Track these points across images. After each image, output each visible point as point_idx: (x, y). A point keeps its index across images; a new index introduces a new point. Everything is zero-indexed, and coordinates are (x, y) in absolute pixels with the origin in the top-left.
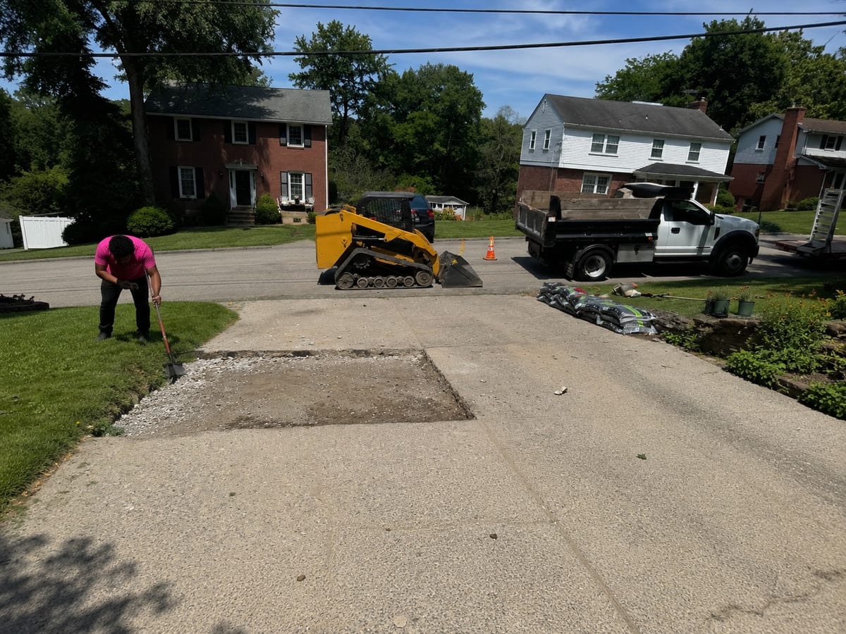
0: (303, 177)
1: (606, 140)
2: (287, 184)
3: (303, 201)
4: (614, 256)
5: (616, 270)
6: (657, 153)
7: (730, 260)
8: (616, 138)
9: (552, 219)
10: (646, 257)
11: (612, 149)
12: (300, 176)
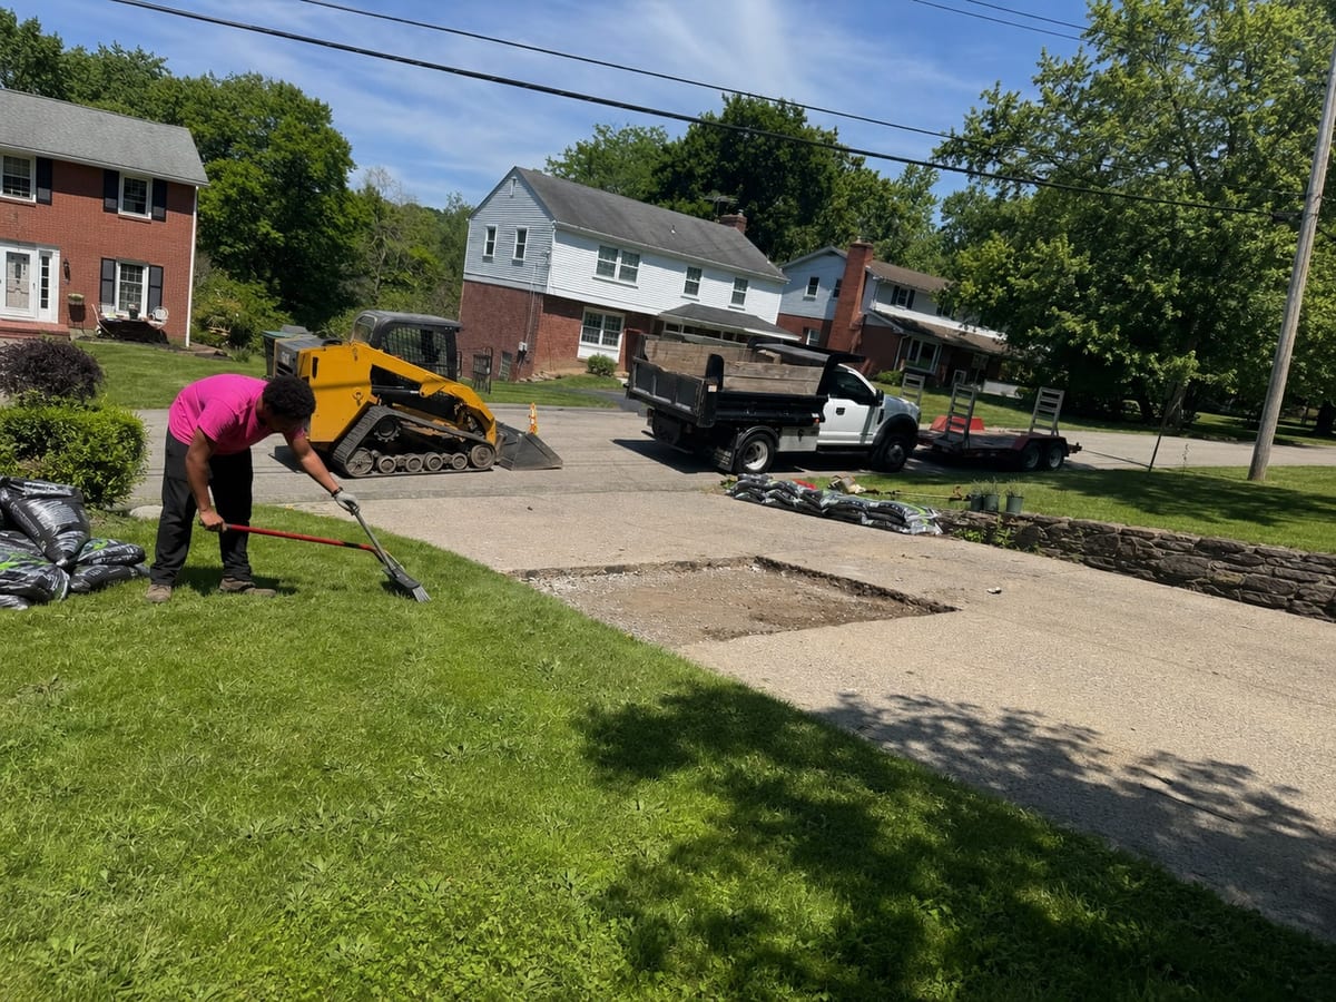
0: (145, 274)
1: (619, 260)
3: (143, 315)
4: (776, 444)
6: (692, 288)
7: (892, 451)
8: (634, 257)
9: (713, 389)
10: (809, 444)
11: (629, 274)
12: (140, 269)
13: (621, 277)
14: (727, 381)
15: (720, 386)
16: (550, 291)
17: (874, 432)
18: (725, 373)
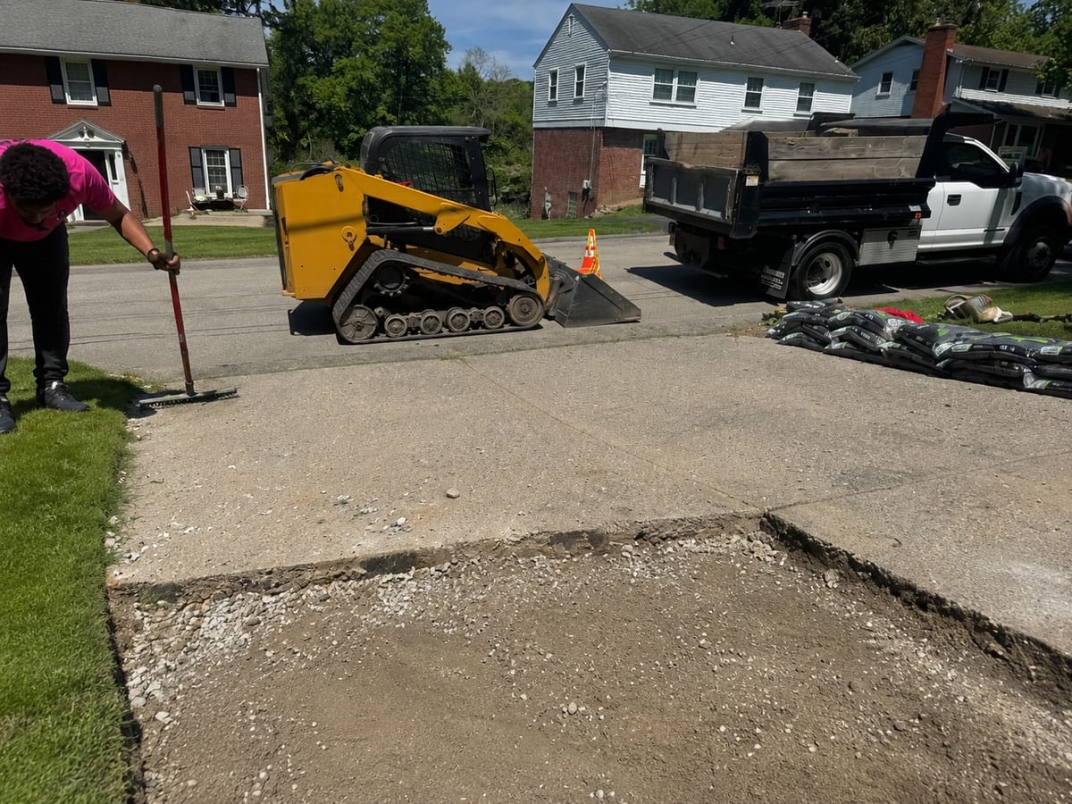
0: (227, 156)
1: (675, 80)
2: (202, 167)
3: (229, 194)
4: (855, 255)
5: (860, 281)
6: (753, 100)
8: (689, 75)
9: (752, 181)
10: (905, 251)
11: (687, 94)
12: (222, 154)
13: (678, 99)
14: (775, 168)
15: (763, 176)
16: (608, 124)
17: (1006, 226)
18: (771, 156)
